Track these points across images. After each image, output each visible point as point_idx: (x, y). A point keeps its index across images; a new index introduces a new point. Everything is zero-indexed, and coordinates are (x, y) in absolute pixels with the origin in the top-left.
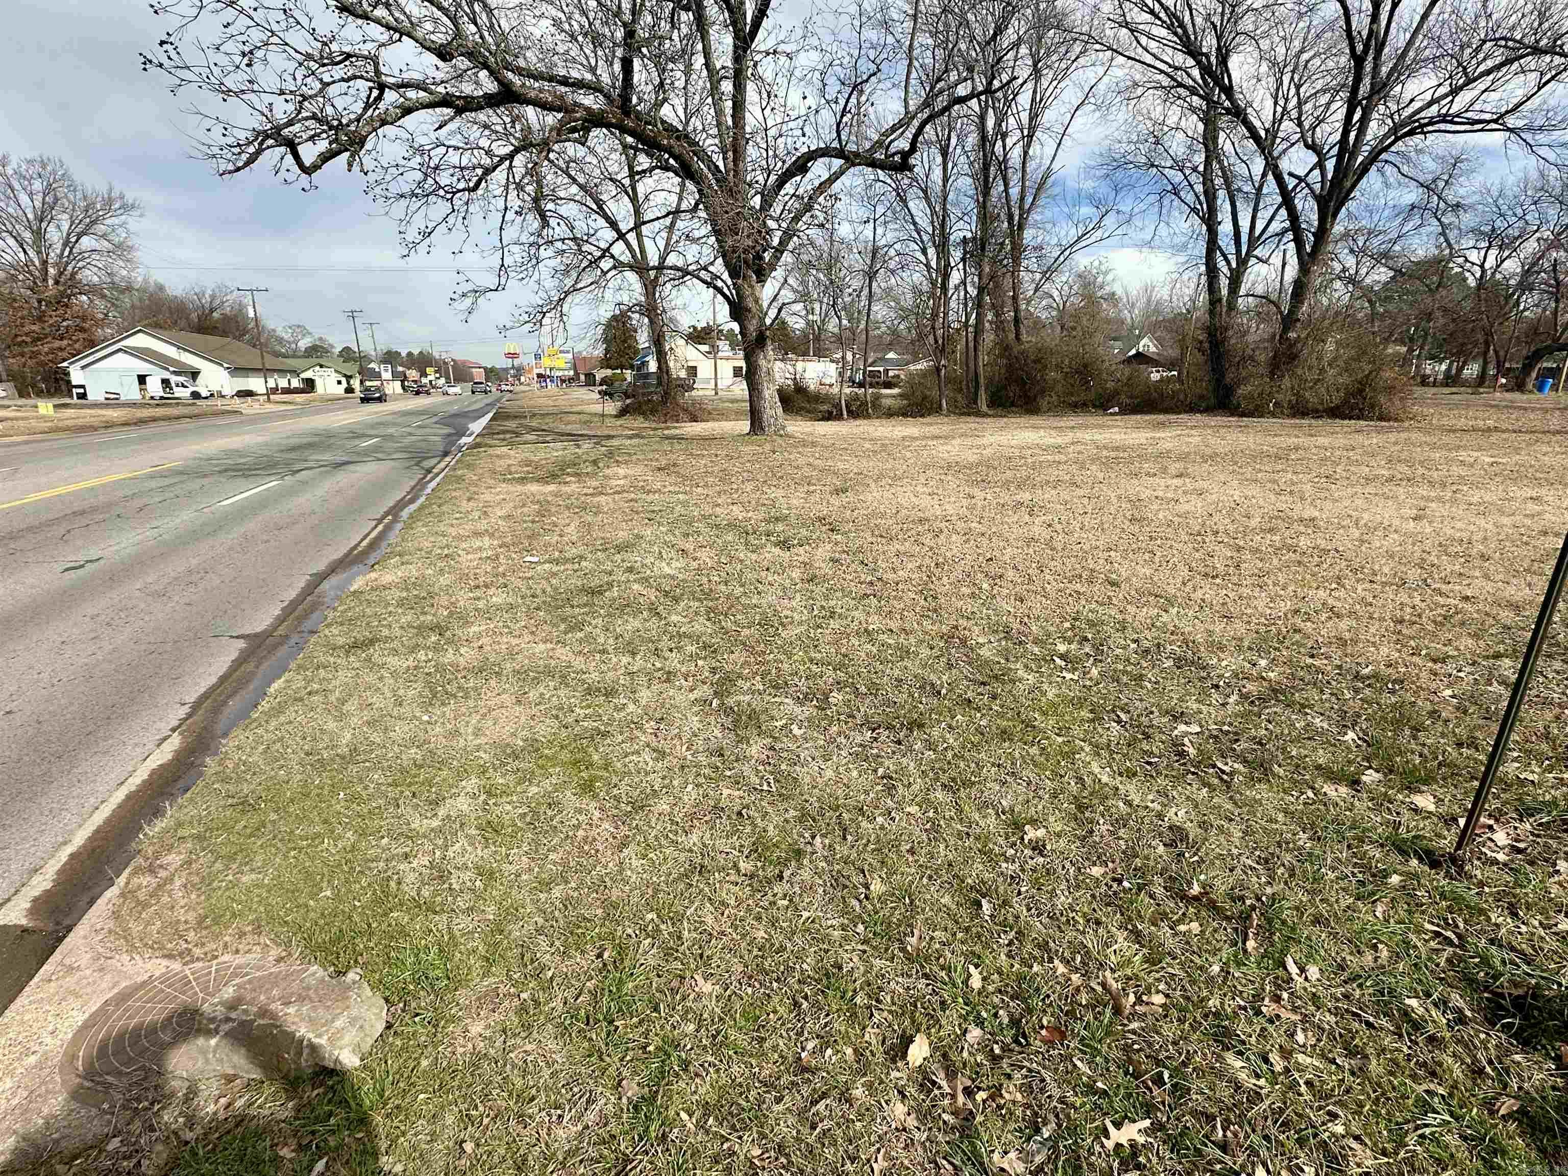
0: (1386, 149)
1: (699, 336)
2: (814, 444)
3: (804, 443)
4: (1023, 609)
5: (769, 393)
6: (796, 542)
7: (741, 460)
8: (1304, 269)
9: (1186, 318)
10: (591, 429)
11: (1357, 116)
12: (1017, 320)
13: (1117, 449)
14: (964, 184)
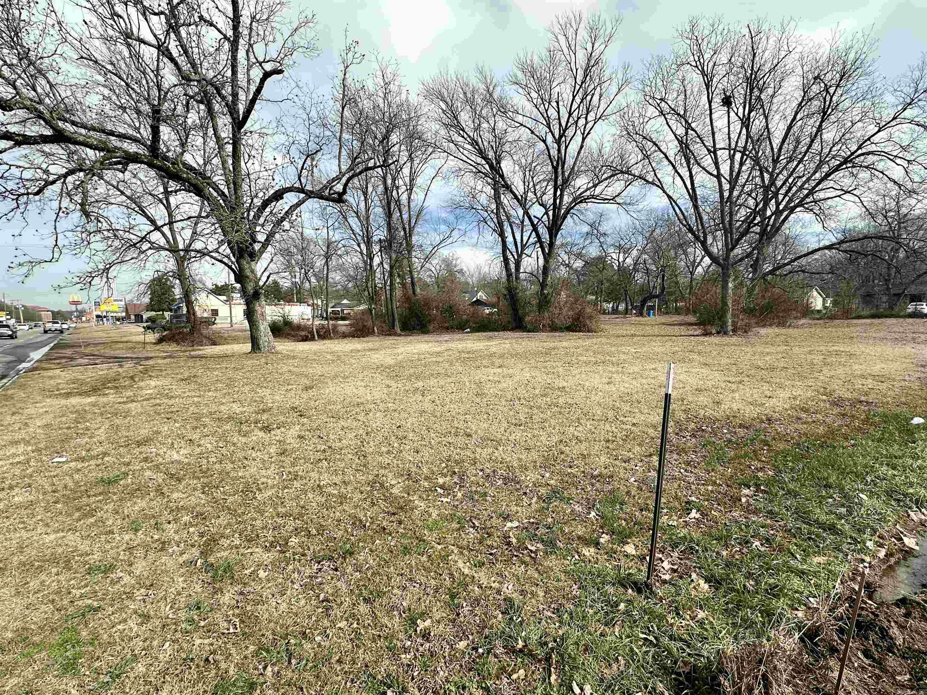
0: (572, 208)
1: (218, 291)
2: (294, 358)
3: (288, 357)
4: (418, 457)
5: (264, 328)
6: (275, 426)
7: (243, 371)
8: (546, 260)
9: (498, 281)
10: (134, 353)
11: (559, 193)
12: (413, 283)
13: (468, 352)
14: (378, 211)
